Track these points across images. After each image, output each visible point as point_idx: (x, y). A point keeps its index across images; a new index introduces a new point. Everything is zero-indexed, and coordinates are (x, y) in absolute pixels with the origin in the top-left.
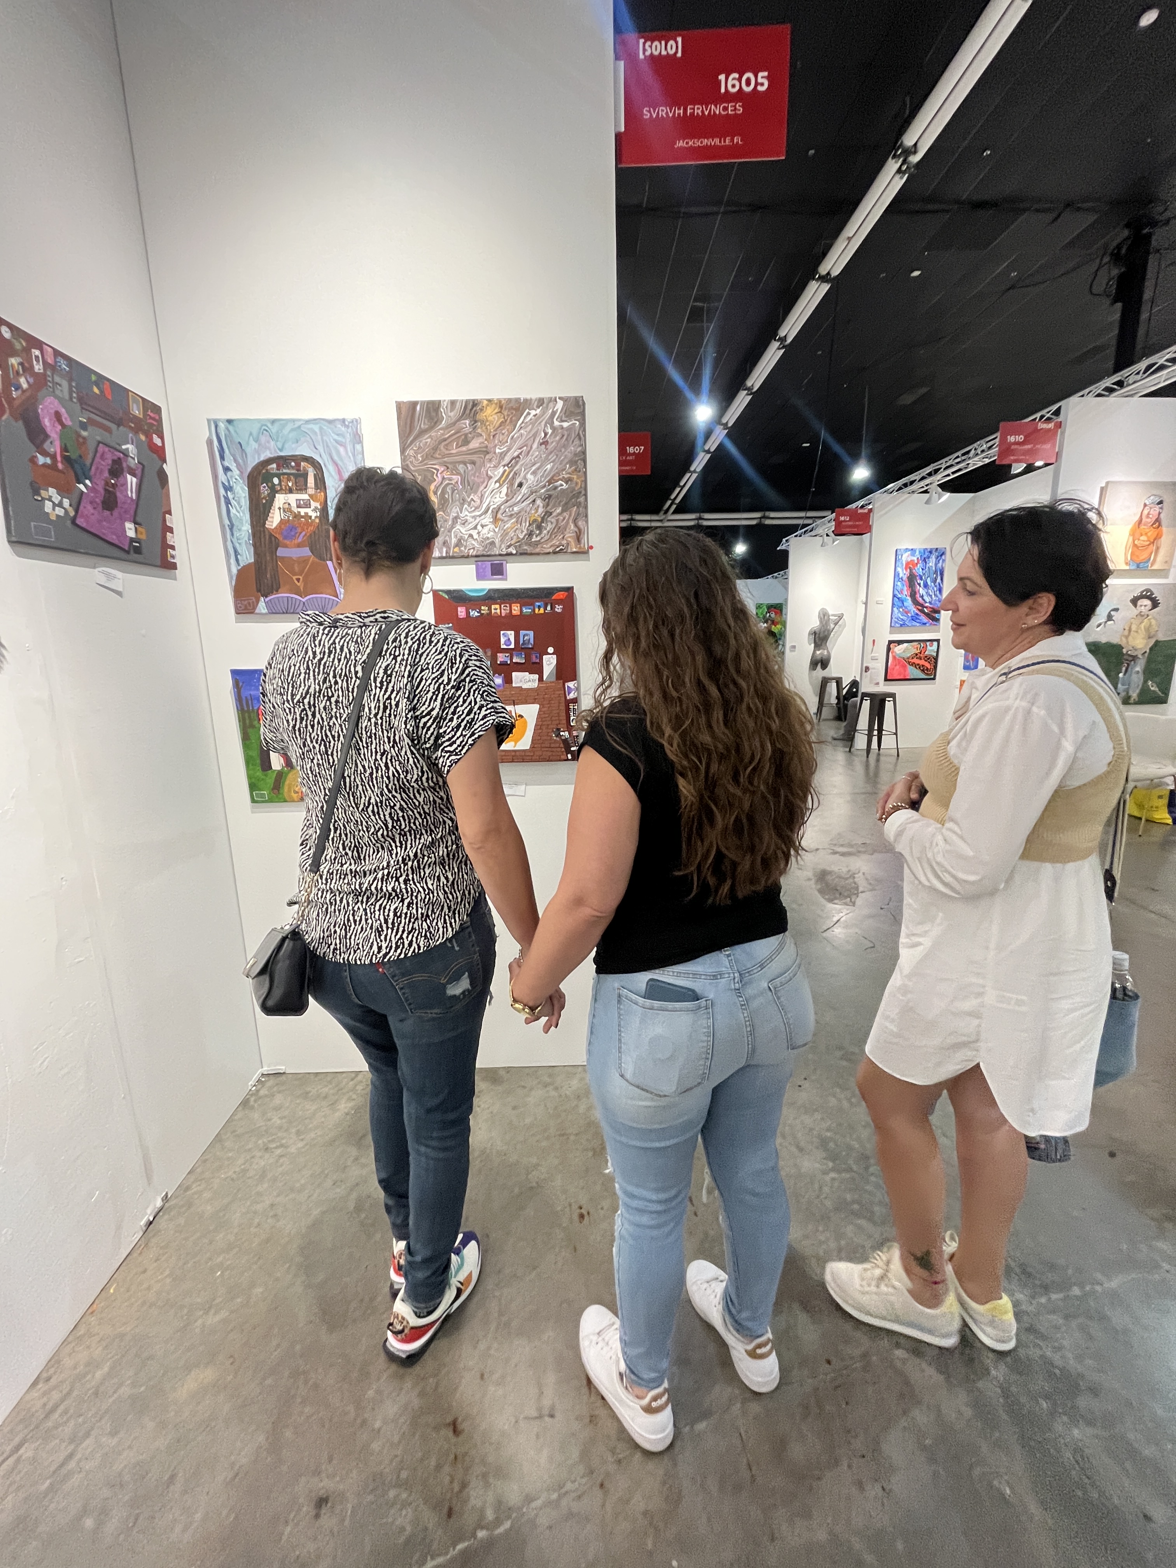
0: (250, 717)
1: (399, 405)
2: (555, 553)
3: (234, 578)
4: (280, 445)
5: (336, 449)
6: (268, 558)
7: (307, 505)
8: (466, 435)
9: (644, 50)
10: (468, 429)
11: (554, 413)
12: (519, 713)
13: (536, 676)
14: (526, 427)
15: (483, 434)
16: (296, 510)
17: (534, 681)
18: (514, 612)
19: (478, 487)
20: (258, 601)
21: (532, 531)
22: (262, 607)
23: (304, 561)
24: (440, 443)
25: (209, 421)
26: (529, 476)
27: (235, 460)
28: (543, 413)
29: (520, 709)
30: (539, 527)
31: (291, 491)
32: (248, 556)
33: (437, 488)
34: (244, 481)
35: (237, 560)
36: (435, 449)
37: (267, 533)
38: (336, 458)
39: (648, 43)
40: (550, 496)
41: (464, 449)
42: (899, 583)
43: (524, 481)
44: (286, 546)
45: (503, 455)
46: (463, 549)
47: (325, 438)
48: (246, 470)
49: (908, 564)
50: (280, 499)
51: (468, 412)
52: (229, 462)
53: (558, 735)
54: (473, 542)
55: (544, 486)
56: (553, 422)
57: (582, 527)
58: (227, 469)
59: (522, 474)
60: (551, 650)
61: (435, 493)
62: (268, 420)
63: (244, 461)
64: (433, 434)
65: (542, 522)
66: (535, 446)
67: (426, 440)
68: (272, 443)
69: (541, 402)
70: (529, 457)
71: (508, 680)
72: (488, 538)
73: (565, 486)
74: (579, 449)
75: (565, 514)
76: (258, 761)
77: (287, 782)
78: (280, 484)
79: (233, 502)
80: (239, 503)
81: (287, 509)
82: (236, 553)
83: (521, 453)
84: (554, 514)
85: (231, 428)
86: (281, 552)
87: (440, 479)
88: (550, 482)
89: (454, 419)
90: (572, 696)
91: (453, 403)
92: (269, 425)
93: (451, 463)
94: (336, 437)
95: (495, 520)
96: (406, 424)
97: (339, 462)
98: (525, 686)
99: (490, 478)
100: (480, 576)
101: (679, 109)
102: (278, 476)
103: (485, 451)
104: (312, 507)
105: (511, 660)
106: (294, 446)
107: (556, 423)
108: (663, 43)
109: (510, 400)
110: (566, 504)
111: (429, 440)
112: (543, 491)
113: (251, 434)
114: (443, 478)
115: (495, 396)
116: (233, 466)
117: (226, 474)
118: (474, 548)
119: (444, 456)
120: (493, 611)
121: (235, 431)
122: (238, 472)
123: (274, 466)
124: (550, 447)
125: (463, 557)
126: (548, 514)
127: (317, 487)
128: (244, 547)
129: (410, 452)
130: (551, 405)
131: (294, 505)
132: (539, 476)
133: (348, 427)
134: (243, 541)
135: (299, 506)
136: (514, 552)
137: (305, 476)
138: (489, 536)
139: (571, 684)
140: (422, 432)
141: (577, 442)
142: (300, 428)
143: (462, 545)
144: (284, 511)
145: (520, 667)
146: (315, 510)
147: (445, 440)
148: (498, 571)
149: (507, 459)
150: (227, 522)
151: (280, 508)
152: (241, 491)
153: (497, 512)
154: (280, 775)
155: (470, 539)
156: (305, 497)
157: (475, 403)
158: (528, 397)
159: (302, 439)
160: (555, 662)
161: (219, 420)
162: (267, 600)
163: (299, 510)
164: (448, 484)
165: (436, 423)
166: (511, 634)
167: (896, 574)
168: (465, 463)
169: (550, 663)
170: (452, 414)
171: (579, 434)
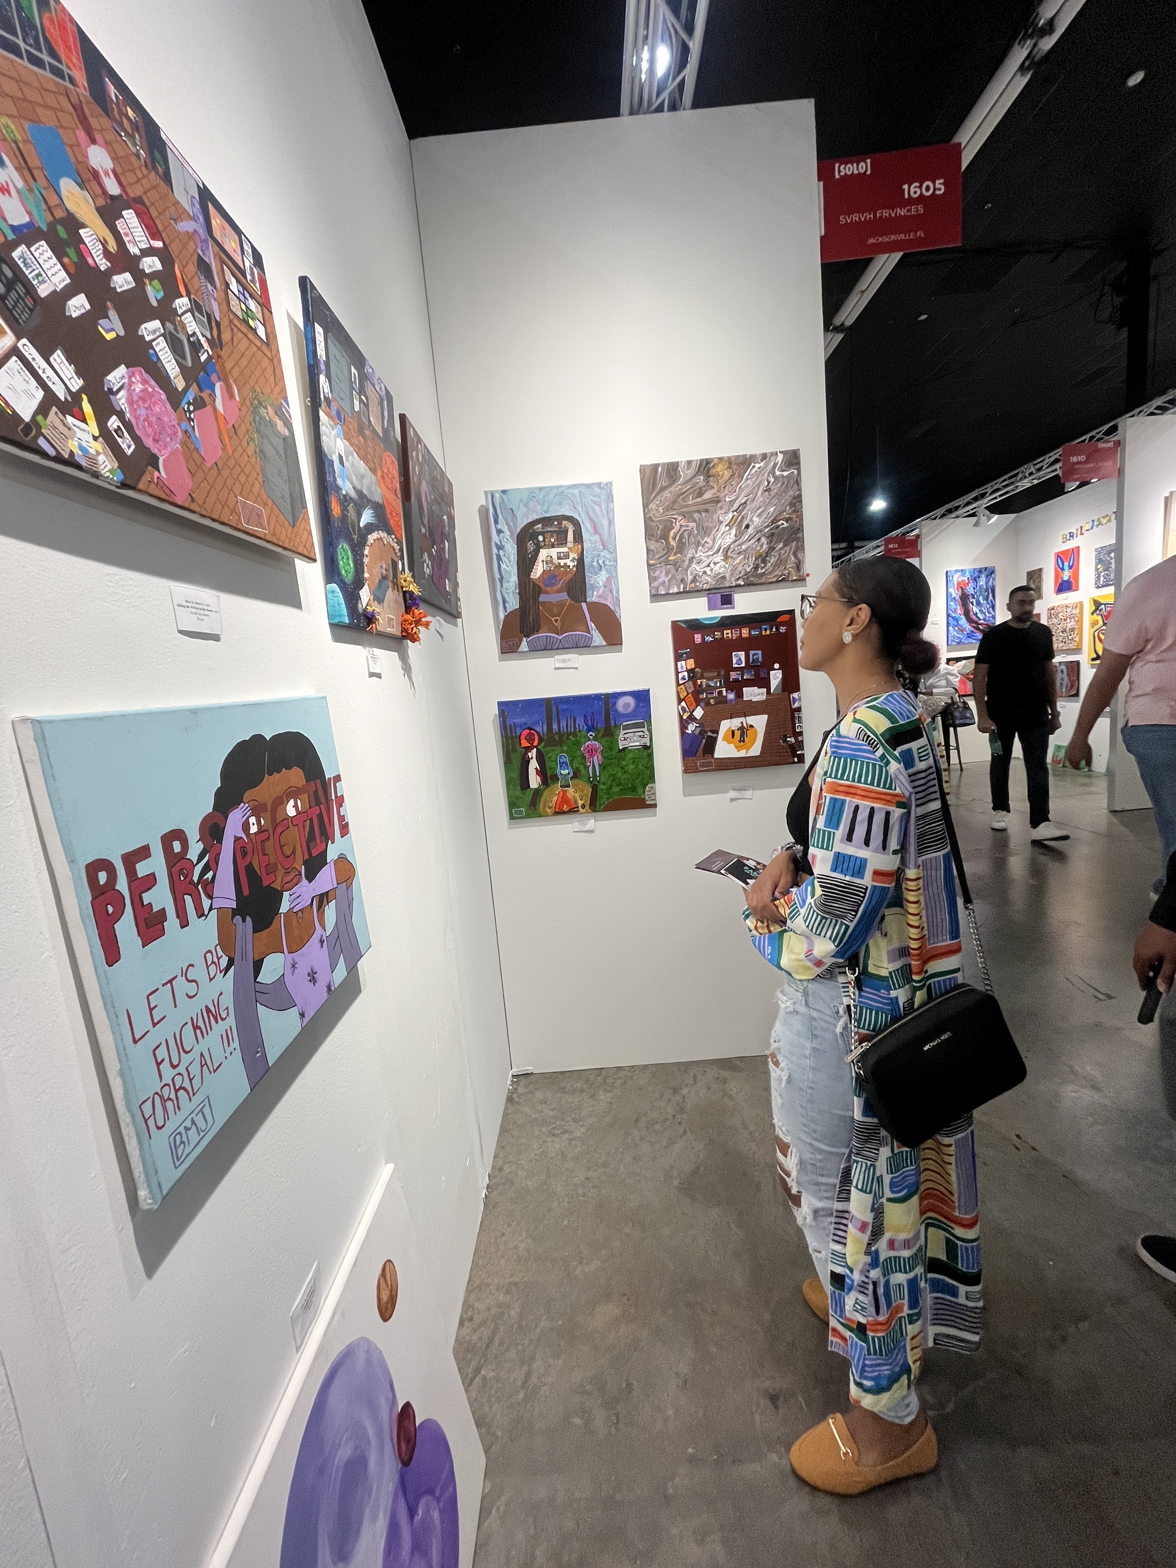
0: (512, 742)
1: (643, 469)
2: (777, 582)
3: (502, 623)
4: (545, 508)
5: (593, 508)
6: (531, 604)
7: (567, 556)
8: (700, 488)
9: (839, 171)
10: (702, 484)
11: (775, 465)
12: (750, 723)
13: (765, 690)
14: (751, 479)
15: (715, 486)
16: (556, 561)
17: (762, 694)
18: (744, 635)
19: (711, 530)
20: (521, 641)
21: (758, 565)
22: (524, 646)
23: (561, 604)
24: (678, 496)
25: (486, 493)
26: (755, 519)
27: (507, 524)
28: (766, 465)
29: (751, 720)
30: (764, 561)
31: (553, 546)
32: (514, 603)
33: (676, 534)
34: (514, 540)
35: (505, 608)
36: (674, 502)
37: (531, 582)
38: (592, 515)
39: (842, 166)
40: (773, 534)
41: (699, 500)
42: (952, 603)
43: (750, 523)
44: (547, 593)
45: (732, 502)
46: (698, 584)
47: (583, 500)
48: (516, 531)
49: (959, 584)
50: (543, 554)
51: (702, 469)
52: (502, 525)
53: (785, 741)
54: (707, 578)
55: (768, 526)
56: (774, 473)
57: (801, 558)
58: (499, 532)
59: (749, 518)
60: (777, 666)
61: (674, 539)
62: (536, 488)
63: (514, 523)
64: (672, 489)
65: (767, 556)
66: (759, 493)
67: (667, 494)
68: (539, 507)
69: (764, 456)
70: (755, 503)
71: (740, 695)
72: (720, 574)
73: (786, 525)
74: (797, 493)
75: (786, 548)
76: (518, 782)
77: (543, 799)
78: (544, 540)
79: (504, 559)
80: (509, 559)
81: (550, 561)
82: (504, 601)
83: (747, 500)
84: (777, 549)
85: (505, 497)
86: (542, 598)
87: (678, 527)
88: (773, 522)
89: (690, 477)
90: (796, 705)
91: (689, 463)
92: (537, 492)
93: (687, 513)
94: (592, 498)
95: (726, 558)
96: (649, 483)
97: (596, 519)
98: (755, 699)
99: (722, 522)
100: (711, 607)
101: (870, 214)
102: (542, 534)
103: (716, 501)
104: (571, 558)
105: (742, 678)
106: (557, 508)
107: (778, 473)
108: (855, 165)
109: (738, 457)
110: (786, 540)
111: (669, 495)
112: (767, 530)
113: (521, 501)
114: (681, 526)
115: (725, 454)
116: (505, 529)
117: (499, 536)
118: (707, 583)
119: (682, 507)
120: (725, 636)
121: (508, 500)
122: (509, 533)
123: (540, 526)
124: (773, 493)
125: (698, 591)
126: (772, 549)
127: (575, 540)
128: (511, 595)
129: (652, 506)
130: (773, 458)
131: (555, 557)
132: (763, 518)
133: (603, 488)
134: (510, 591)
135: (559, 558)
136: (743, 583)
137: (566, 532)
138: (721, 571)
139: (795, 695)
140: (663, 489)
141: (796, 487)
142: (561, 493)
143: (697, 581)
144: (547, 563)
145: (749, 683)
146: (573, 560)
147: (683, 494)
148: (727, 600)
149: (736, 506)
150: (497, 576)
151: (543, 561)
152: (511, 549)
153: (727, 551)
154: (537, 793)
155: (704, 576)
156: (565, 550)
157: (708, 462)
158: (753, 453)
159: (565, 502)
160: (780, 676)
161: (495, 491)
162: (528, 640)
163: (559, 561)
164: (686, 530)
165: (674, 481)
166: (742, 654)
167: (948, 595)
168: (699, 512)
169: (776, 677)
170: (689, 471)
171: (797, 481)
